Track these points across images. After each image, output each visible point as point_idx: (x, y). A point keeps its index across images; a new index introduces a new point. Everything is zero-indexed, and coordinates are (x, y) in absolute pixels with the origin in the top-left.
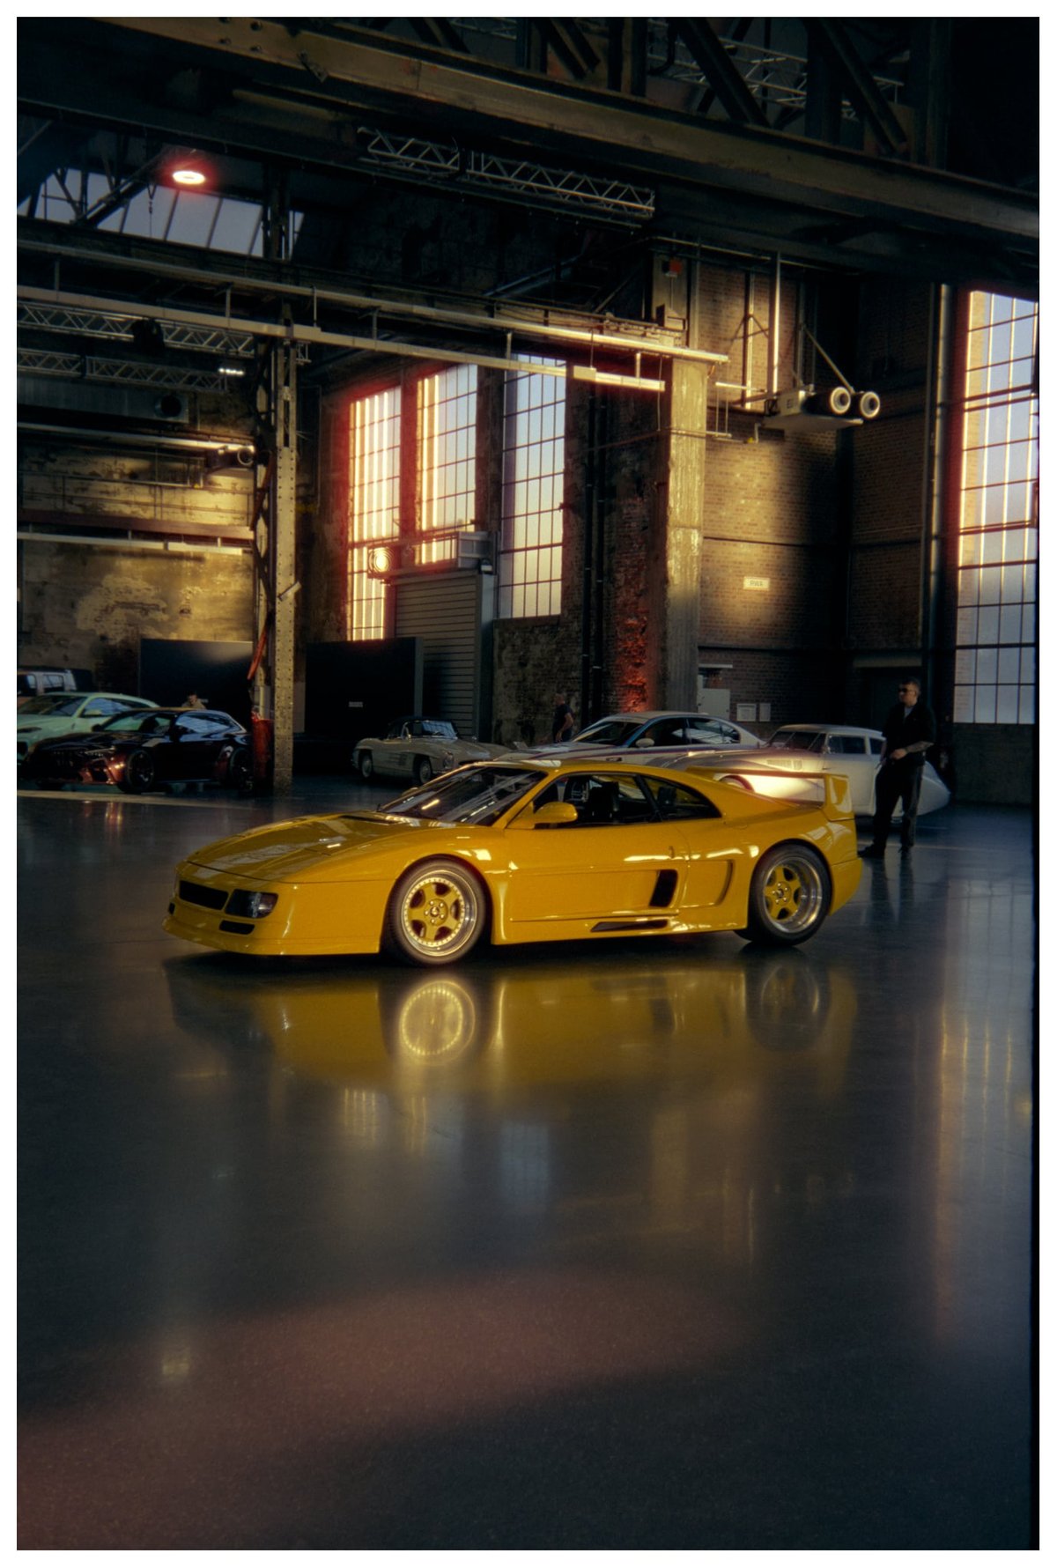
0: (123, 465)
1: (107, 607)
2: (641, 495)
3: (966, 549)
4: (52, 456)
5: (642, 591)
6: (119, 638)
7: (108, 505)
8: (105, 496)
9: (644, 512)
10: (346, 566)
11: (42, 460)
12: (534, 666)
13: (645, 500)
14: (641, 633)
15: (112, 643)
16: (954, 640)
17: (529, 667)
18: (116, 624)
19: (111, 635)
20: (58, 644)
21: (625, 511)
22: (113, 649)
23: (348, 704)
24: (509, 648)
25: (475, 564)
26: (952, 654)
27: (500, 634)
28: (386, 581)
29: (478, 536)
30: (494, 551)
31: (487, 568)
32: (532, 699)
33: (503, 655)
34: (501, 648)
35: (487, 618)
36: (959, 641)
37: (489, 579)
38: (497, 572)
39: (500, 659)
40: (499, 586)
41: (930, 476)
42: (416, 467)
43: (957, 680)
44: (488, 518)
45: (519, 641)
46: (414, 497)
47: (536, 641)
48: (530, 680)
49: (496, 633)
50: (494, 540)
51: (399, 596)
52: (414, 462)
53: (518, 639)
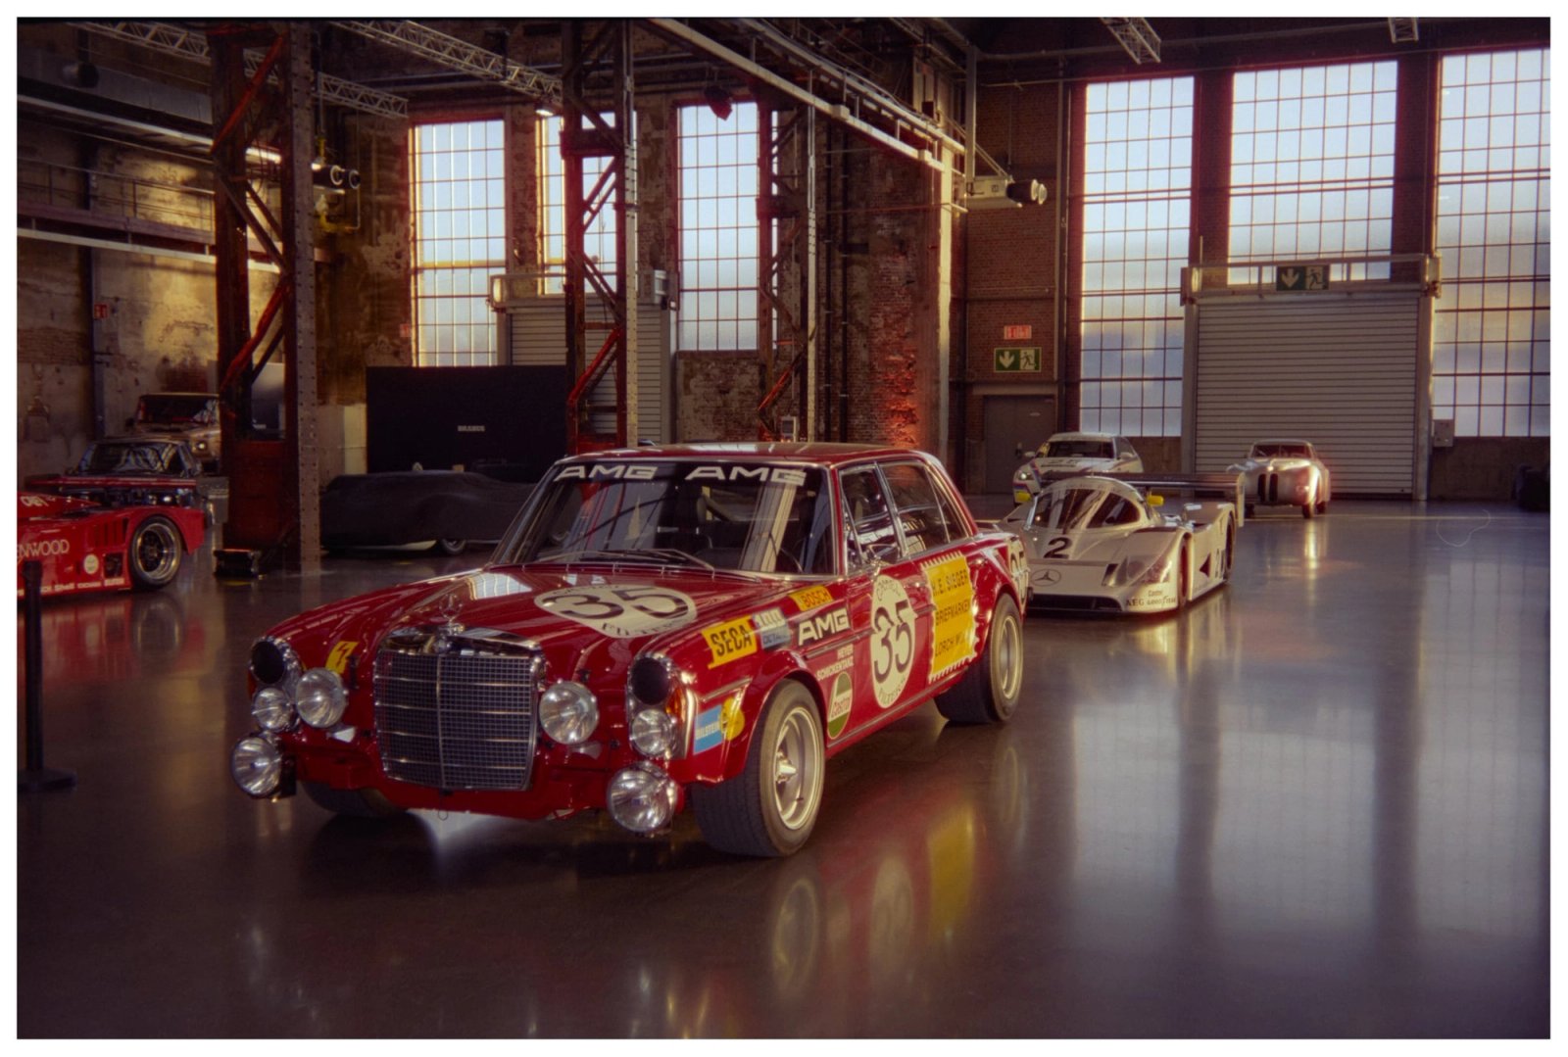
0: (175, 172)
1: (168, 325)
2: (905, 254)
3: (1088, 308)
4: (119, 158)
5: (908, 333)
6: (178, 360)
7: (164, 214)
8: (162, 205)
9: (909, 268)
10: (408, 291)
11: (111, 162)
12: (741, 393)
13: (910, 259)
14: (908, 368)
15: (172, 365)
16: (1078, 375)
17: (734, 393)
18: (175, 344)
19: (171, 356)
20: (130, 367)
21: (882, 266)
22: (174, 372)
23: (456, 429)
24: (700, 377)
25: (657, 300)
26: (1076, 385)
27: (686, 364)
28: (499, 309)
29: (659, 275)
30: (674, 289)
31: (673, 304)
32: (738, 423)
33: (692, 383)
34: (688, 377)
35: (673, 349)
36: (1083, 375)
37: (673, 314)
38: (678, 309)
39: (687, 387)
40: (678, 322)
41: (1062, 251)
42: (535, 201)
43: (1082, 405)
44: (663, 258)
45: (716, 372)
46: (533, 230)
47: (743, 372)
48: (735, 406)
49: (681, 363)
50: (673, 279)
51: (515, 324)
52: (533, 196)
53: (714, 370)
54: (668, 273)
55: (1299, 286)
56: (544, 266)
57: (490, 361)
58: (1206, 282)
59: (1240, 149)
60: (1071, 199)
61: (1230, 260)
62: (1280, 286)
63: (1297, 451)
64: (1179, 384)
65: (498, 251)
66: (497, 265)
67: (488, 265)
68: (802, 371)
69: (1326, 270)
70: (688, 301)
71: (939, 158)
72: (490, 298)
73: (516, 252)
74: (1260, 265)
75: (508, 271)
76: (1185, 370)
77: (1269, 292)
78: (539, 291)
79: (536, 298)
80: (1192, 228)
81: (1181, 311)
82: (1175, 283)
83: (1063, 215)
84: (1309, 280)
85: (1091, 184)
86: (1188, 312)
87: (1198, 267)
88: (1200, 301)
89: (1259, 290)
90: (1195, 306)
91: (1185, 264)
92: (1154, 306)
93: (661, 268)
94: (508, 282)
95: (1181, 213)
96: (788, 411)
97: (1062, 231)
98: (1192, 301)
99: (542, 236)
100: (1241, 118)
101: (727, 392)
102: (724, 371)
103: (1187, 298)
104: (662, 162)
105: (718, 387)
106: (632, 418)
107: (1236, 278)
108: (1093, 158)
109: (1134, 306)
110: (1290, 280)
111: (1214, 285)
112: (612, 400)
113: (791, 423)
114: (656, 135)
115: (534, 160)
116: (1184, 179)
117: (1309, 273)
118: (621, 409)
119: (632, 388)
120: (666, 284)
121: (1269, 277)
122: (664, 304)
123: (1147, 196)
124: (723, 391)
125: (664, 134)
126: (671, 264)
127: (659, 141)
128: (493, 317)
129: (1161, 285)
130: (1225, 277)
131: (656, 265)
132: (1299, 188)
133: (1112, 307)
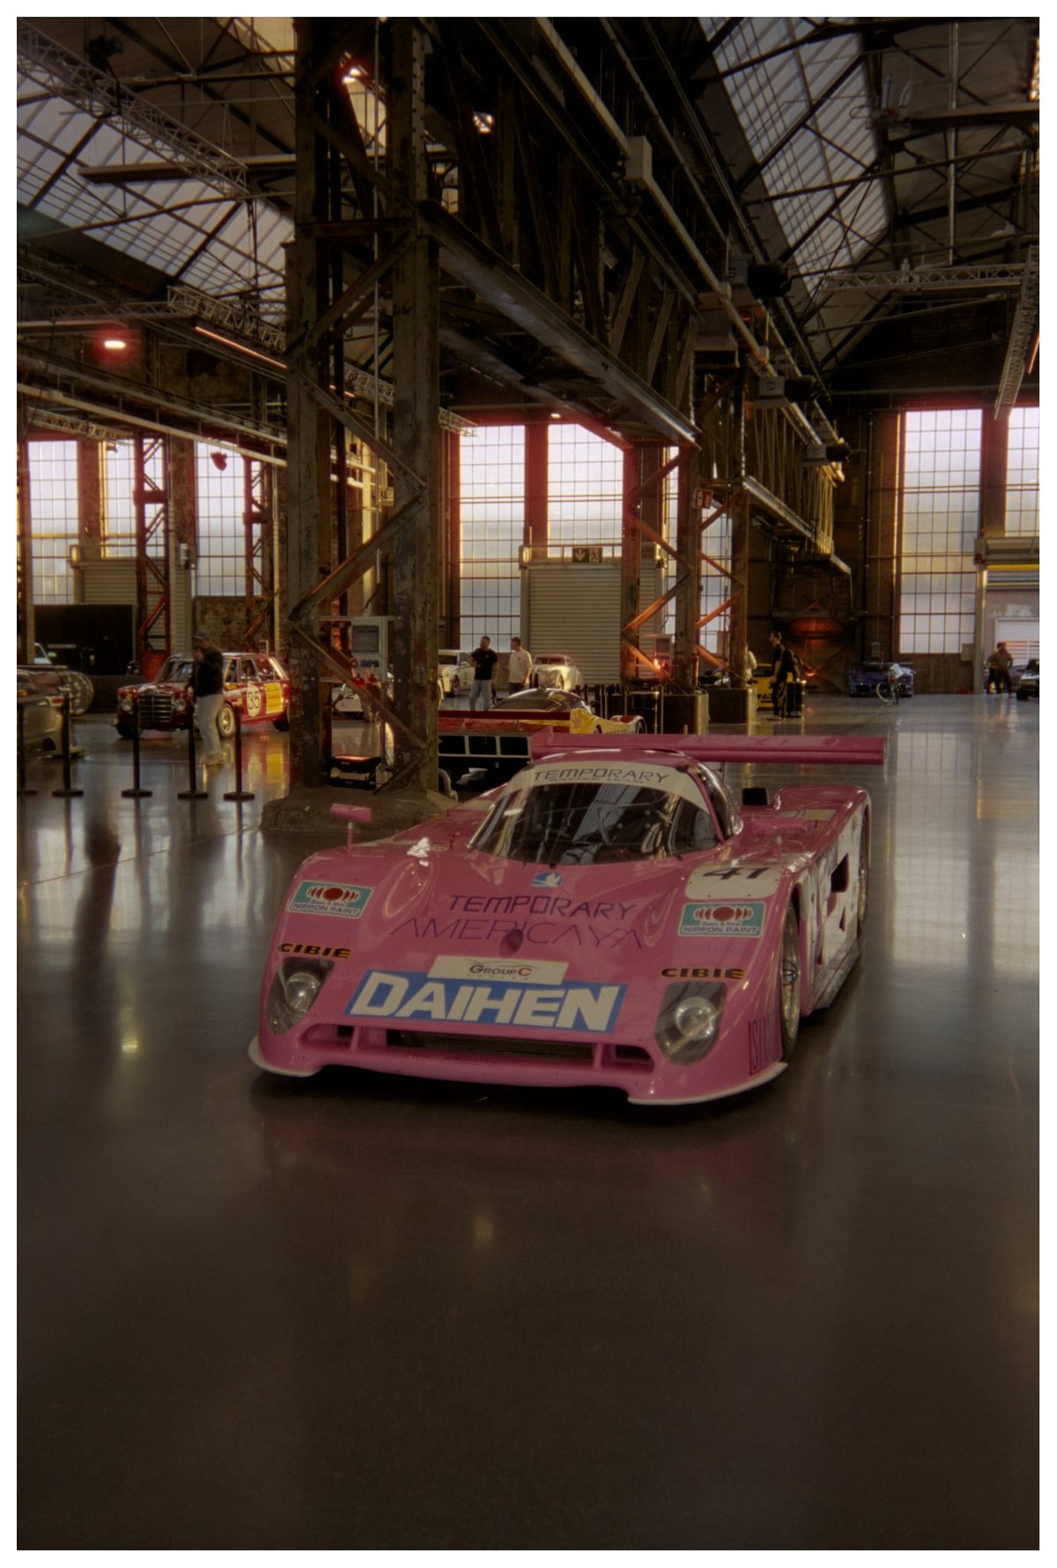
12: (238, 623)
24: (211, 613)
25: (183, 563)
26: (458, 620)
27: (202, 604)
28: (75, 567)
29: (184, 547)
30: (193, 556)
31: (193, 566)
32: (236, 642)
33: (207, 616)
34: (204, 612)
35: (193, 594)
36: (462, 613)
37: (193, 573)
38: (196, 569)
39: (203, 621)
40: (196, 577)
41: (447, 533)
42: (99, 496)
43: (462, 632)
44: (186, 535)
45: (222, 610)
46: (97, 514)
47: (239, 610)
48: (234, 632)
49: (198, 604)
50: (193, 548)
51: (86, 576)
52: (97, 492)
53: (221, 608)
54: (190, 545)
55: (586, 560)
56: (105, 538)
57: (71, 601)
58: (534, 556)
59: (553, 472)
60: (452, 501)
61: (549, 543)
62: (575, 560)
63: (558, 661)
64: (519, 619)
65: (74, 527)
66: (72, 537)
67: (66, 537)
68: (271, 612)
69: (600, 551)
70: (203, 563)
71: (361, 480)
72: (69, 560)
73: (86, 529)
74: (563, 546)
75: (80, 541)
76: (522, 611)
77: (569, 563)
78: (102, 555)
79: (101, 560)
80: (526, 522)
81: (518, 573)
82: (516, 555)
83: (446, 510)
84: (591, 557)
85: (464, 491)
86: (523, 574)
87: (529, 546)
88: (531, 568)
89: (562, 561)
90: (527, 571)
91: (521, 543)
92: (504, 569)
93: (184, 542)
94: (81, 550)
95: (519, 511)
96: (264, 637)
97: (447, 520)
98: (525, 568)
99: (103, 519)
100: (553, 453)
101: (229, 623)
102: (227, 609)
103: (523, 567)
104: (185, 473)
105: (224, 619)
106: (174, 642)
107: (553, 553)
108: (465, 475)
109: (492, 570)
110: (580, 556)
111: (539, 557)
112: (162, 632)
113: (265, 644)
114: (180, 455)
115: (97, 468)
116: (520, 490)
117: (590, 552)
118: (167, 637)
119: (173, 626)
120: (188, 553)
121: (568, 554)
122: (187, 566)
123: (498, 500)
124: (227, 622)
125: (185, 455)
126: (192, 539)
127: (182, 460)
128: (72, 572)
129: (508, 556)
130: (546, 553)
131: (180, 539)
132: (588, 499)
133: (479, 570)
